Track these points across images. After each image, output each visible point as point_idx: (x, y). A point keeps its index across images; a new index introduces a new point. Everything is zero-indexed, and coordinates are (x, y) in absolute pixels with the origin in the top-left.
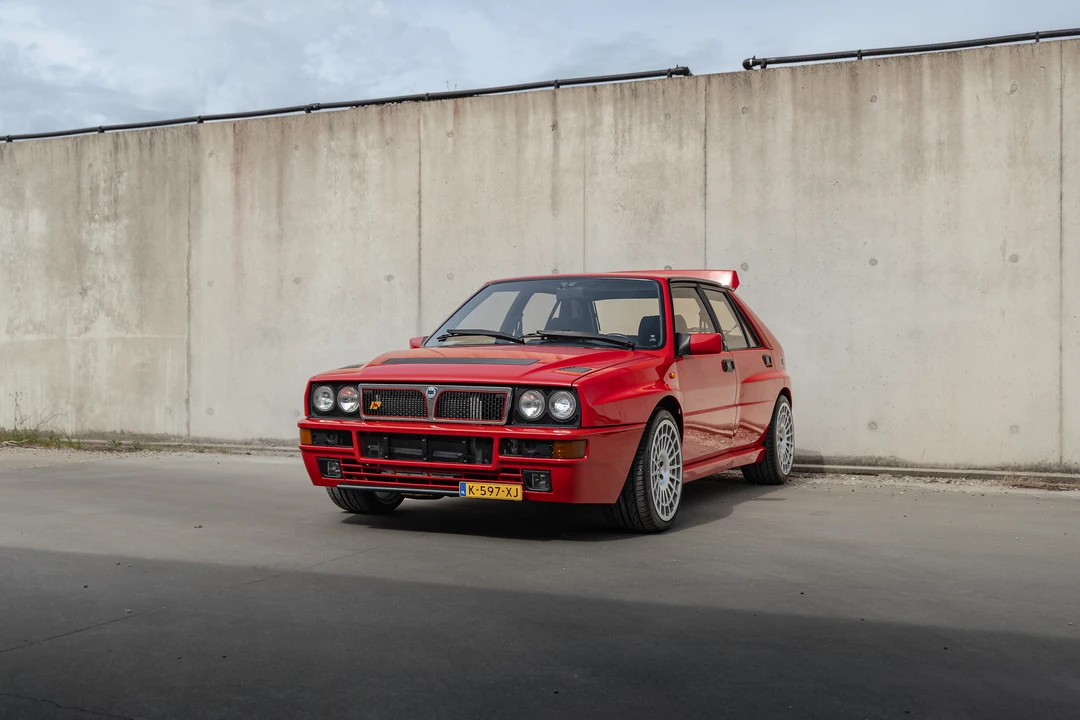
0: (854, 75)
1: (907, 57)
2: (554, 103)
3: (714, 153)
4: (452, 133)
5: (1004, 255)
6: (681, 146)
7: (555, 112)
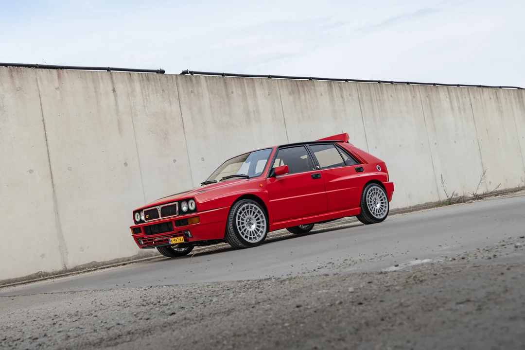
1: (239, 78)
2: (112, 79)
4: (58, 88)
6: (171, 105)
7: (113, 83)
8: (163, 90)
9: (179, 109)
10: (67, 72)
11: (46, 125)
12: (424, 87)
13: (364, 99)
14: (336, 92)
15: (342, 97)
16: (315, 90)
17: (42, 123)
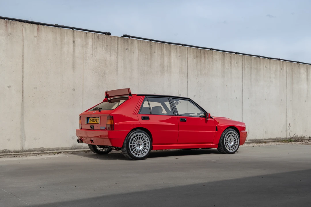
0: (151, 45)
1: (161, 44)
2: (73, 35)
3: (119, 60)
4: (36, 37)
6: (111, 56)
7: (74, 37)
8: (107, 46)
9: (116, 58)
10: (44, 27)
11: (24, 59)
12: (290, 63)
13: (246, 66)
14: (227, 60)
15: (231, 63)
16: (212, 57)
17: (22, 57)
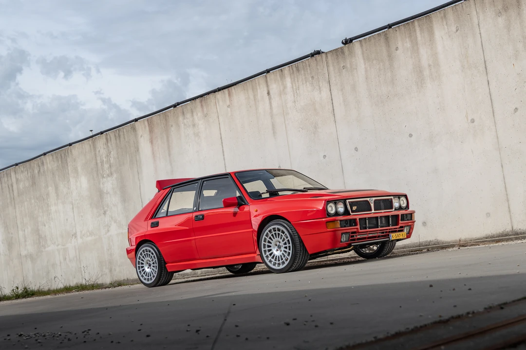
0: (387, 39)
1: (408, 23)
2: (267, 82)
3: (334, 92)
4: (229, 106)
5: (468, 120)
6: (320, 92)
7: (268, 86)
